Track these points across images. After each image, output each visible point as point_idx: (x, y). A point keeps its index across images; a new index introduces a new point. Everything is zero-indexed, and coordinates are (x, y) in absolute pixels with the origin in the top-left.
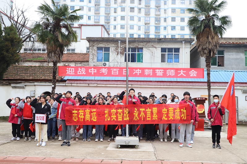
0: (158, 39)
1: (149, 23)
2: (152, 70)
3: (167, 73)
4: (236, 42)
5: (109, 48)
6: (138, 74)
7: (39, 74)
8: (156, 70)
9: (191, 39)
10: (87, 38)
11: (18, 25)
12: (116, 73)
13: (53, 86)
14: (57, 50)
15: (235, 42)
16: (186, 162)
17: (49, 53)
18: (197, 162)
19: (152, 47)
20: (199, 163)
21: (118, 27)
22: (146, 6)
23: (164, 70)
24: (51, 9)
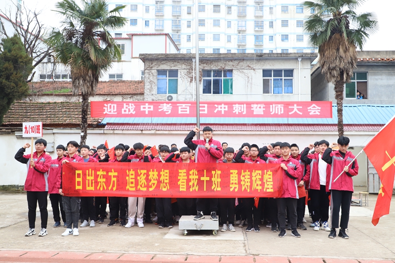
0: (257, 55)
1: (245, 31)
2: (245, 105)
3: (271, 111)
4: (388, 57)
5: (177, 71)
6: (223, 113)
7: (62, 115)
8: (252, 106)
9: (312, 53)
10: (140, 55)
12: (186, 111)
13: (82, 134)
14: (88, 74)
16: (296, 258)
17: (75, 79)
18: (315, 257)
19: (248, 68)
20: (319, 258)
21: (194, 38)
22: (239, 2)
23: (265, 104)
24: (78, 7)
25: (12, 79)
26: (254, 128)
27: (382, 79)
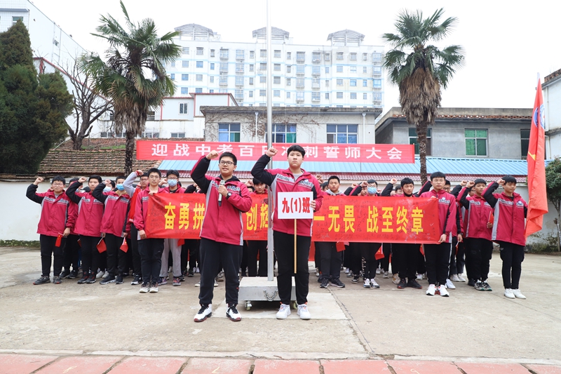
0: (321, 109)
1: (303, 101)
2: (317, 148)
3: (346, 154)
4: (451, 114)
5: (239, 125)
7: (111, 165)
8: (325, 148)
9: (376, 109)
10: (201, 107)
11: (87, 90)
12: (249, 154)
14: (133, 108)
15: (449, 114)
19: (311, 122)
21: (257, 93)
22: (298, 75)
23: (339, 147)
24: (121, 29)
25: (49, 118)
27: (445, 136)
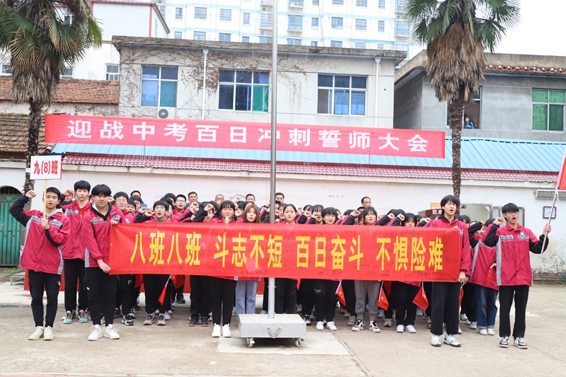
0: (310, 50)
2: (309, 131)
3: (351, 142)
4: (513, 65)
5: (176, 68)
8: (321, 133)
9: (397, 52)
10: (114, 37)
12: (211, 138)
14: (43, 66)
15: (510, 64)
17: (19, 75)
19: (294, 70)
23: (341, 132)
26: (315, 169)
27: (502, 99)
